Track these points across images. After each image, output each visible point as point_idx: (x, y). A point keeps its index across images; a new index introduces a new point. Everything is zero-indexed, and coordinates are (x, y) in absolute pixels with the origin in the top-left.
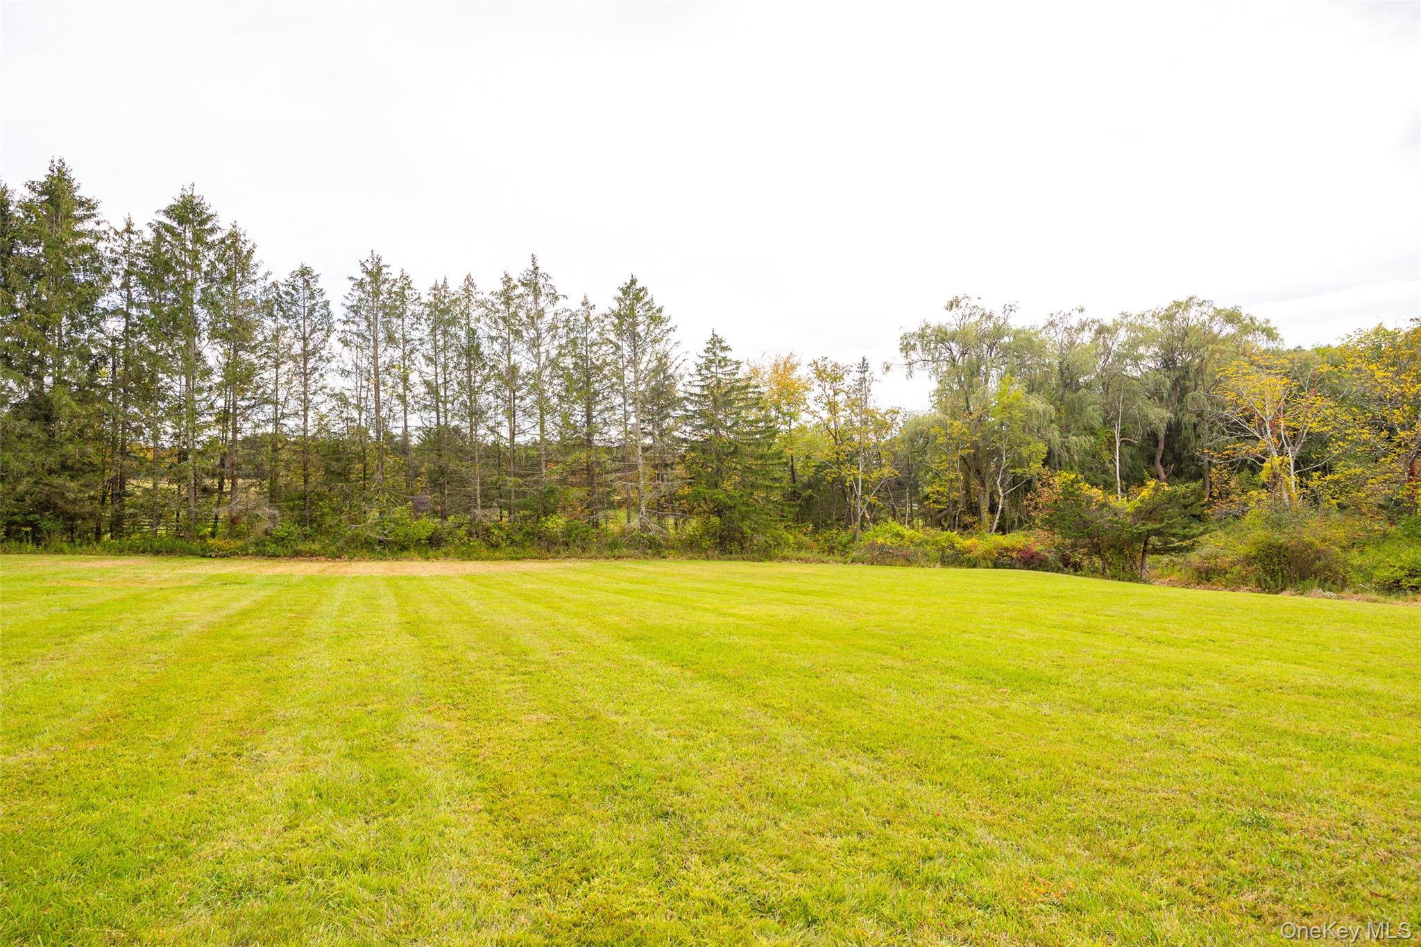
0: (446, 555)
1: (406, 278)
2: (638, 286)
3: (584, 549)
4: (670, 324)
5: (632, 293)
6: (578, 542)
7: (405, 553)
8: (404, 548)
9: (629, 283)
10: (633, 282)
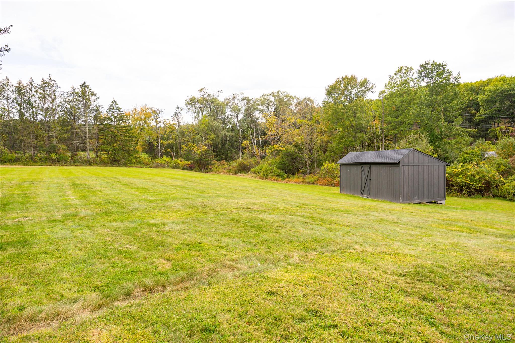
0: (19, 164)
1: (8, 79)
2: (86, 84)
3: (65, 163)
4: (97, 96)
5: (84, 86)
6: (63, 161)
7: (6, 163)
8: (5, 162)
9: (83, 83)
10: (85, 83)
